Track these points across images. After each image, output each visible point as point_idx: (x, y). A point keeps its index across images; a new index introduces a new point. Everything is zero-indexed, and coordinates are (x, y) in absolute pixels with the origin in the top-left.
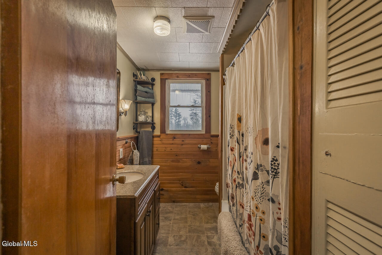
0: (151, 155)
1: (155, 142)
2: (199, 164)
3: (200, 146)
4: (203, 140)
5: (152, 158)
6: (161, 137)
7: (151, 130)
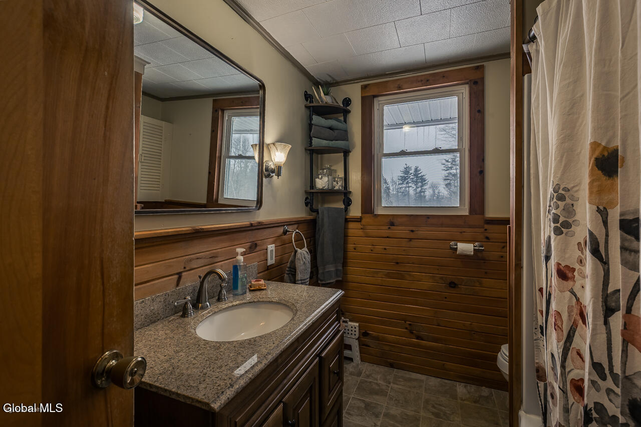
0: (342, 260)
1: (351, 232)
2: (454, 287)
3: (456, 245)
4: (464, 230)
5: (345, 264)
6: (364, 221)
7: (343, 207)
